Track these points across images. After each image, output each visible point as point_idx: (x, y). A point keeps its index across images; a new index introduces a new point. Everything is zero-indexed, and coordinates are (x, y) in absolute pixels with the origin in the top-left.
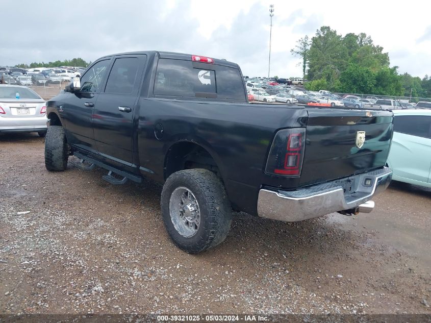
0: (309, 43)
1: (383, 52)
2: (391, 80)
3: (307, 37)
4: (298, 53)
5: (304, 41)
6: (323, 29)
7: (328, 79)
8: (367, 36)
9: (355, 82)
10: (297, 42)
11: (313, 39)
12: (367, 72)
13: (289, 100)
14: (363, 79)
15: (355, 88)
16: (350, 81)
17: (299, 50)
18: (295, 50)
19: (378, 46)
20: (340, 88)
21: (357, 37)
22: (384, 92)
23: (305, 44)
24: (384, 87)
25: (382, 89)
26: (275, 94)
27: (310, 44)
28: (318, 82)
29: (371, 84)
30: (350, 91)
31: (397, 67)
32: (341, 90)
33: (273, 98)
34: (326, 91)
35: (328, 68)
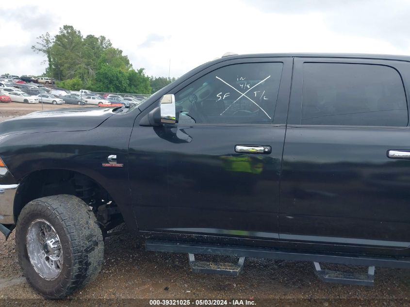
0: (51, 41)
1: (123, 54)
2: (141, 81)
3: (48, 34)
4: (40, 50)
5: (46, 38)
6: (66, 27)
7: (82, 78)
8: (107, 39)
9: (111, 82)
10: (37, 38)
11: (57, 37)
12: (120, 72)
13: (55, 101)
14: (118, 79)
15: (112, 87)
16: (106, 81)
17: (41, 47)
18: (36, 47)
19: (118, 49)
20: (97, 87)
21: (97, 39)
22: (137, 91)
23: (48, 41)
24: (135, 86)
25: (135, 88)
26: (36, 95)
27: (53, 42)
28: (74, 81)
29: (125, 83)
30: (108, 90)
31: (144, 69)
32: (98, 89)
33: (36, 99)
34: (87, 91)
35: (80, 68)
